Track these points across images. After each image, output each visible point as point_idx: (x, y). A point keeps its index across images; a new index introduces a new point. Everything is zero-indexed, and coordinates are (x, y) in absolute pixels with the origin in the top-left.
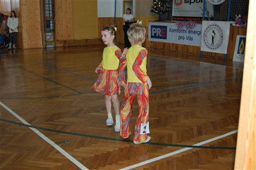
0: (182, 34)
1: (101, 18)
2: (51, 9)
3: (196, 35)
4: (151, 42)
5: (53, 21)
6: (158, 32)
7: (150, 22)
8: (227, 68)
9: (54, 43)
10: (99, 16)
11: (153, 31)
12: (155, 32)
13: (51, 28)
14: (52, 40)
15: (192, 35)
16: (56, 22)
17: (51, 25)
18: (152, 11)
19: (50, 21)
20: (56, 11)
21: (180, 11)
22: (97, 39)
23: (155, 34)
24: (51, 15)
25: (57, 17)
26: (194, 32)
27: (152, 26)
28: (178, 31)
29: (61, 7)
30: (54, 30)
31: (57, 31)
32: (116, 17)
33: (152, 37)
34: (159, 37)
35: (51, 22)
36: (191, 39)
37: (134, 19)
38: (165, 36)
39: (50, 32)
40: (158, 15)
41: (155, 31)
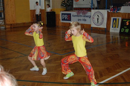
0: (80, 18)
1: (32, 10)
2: (2, 6)
3: (88, 18)
4: (62, 23)
5: (3, 13)
6: (66, 17)
7: (61, 12)
8: (106, 36)
9: (5, 26)
10: (30, 9)
11: (63, 16)
12: (64, 17)
13: (3, 17)
14: (3, 24)
15: (86, 18)
16: (6, 13)
17: (2, 15)
18: (62, 5)
19: (1, 13)
20: (5, 7)
21: (78, 5)
22: (30, 22)
23: (64, 18)
24: (2, 10)
25: (6, 10)
26: (87, 16)
27: (62, 14)
28: (77, 16)
29: (8, 5)
30: (4, 18)
31: (6, 19)
34: (66, 20)
35: (2, 13)
36: (85, 20)
37: (51, 10)
38: (70, 19)
39: (2, 19)
40: (65, 8)
41: (64, 16)
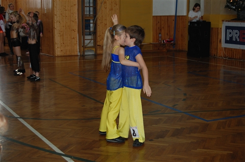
1: (157, 16)
2: (91, 5)
4: (225, 48)
5: (94, 20)
6: (236, 35)
7: (224, 22)
9: (94, 49)
10: (153, 15)
11: (228, 33)
12: (230, 36)
13: (92, 29)
14: (92, 45)
16: (98, 22)
17: (91, 25)
18: (227, 7)
19: (90, 20)
20: (98, 7)
22: (151, 44)
23: (231, 38)
24: (92, 13)
25: (99, 15)
27: (227, 28)
29: (105, 2)
30: (95, 33)
31: (98, 34)
32: (177, 15)
33: (227, 42)
34: (236, 43)
35: (91, 22)
37: (202, 17)
39: (90, 35)
40: (235, 13)
41: (230, 33)
